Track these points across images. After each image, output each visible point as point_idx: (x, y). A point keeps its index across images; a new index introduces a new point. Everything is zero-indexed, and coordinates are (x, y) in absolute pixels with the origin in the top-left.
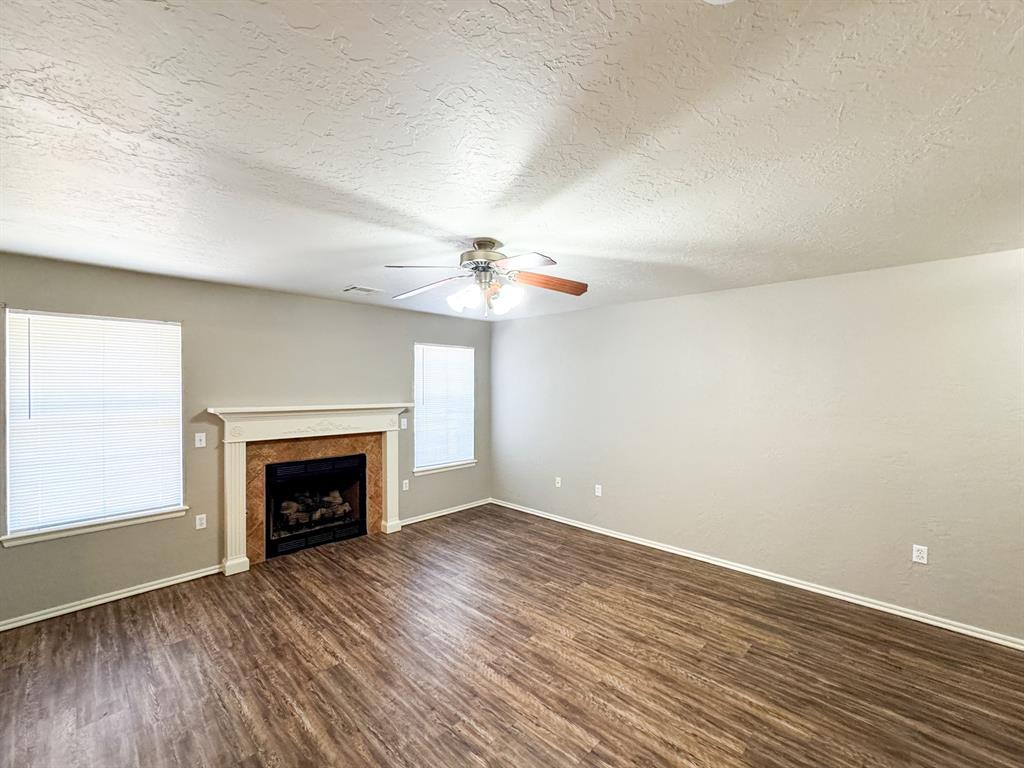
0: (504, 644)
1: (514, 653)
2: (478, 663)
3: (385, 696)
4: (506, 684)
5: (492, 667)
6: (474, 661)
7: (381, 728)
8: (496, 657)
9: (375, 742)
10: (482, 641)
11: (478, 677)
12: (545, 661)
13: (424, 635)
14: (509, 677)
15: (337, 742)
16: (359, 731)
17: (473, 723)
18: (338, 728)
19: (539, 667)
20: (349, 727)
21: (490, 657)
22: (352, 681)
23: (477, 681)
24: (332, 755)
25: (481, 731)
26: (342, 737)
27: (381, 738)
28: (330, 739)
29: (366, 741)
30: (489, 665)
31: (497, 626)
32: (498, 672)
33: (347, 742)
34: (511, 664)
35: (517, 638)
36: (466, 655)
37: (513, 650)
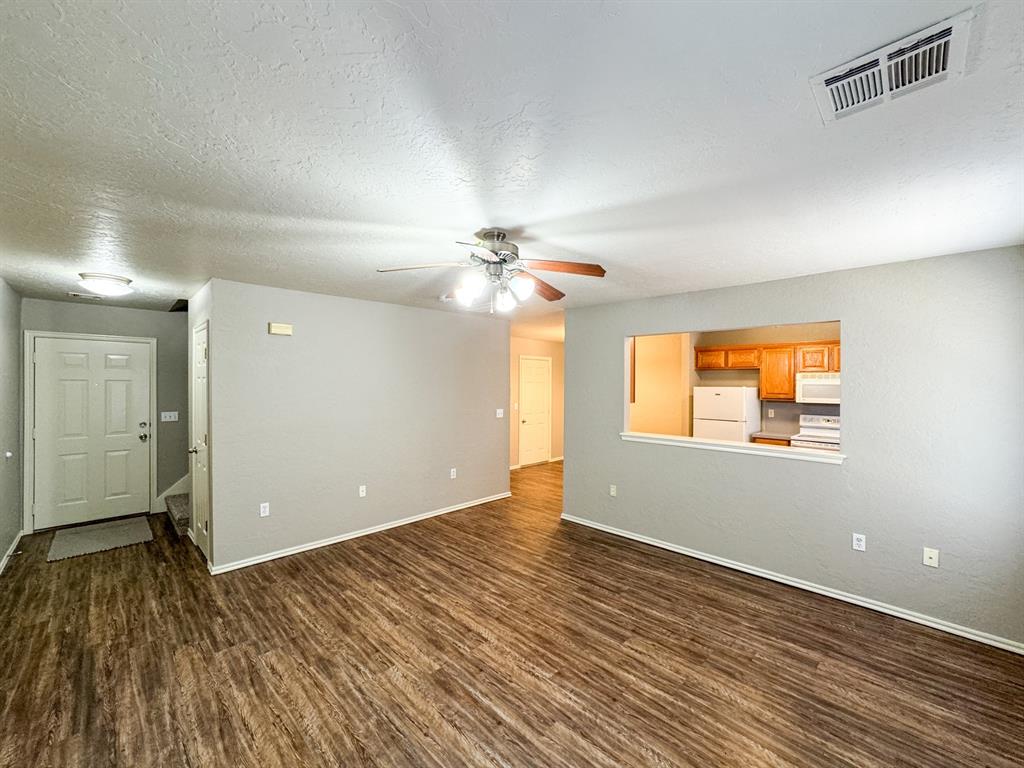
0: (469, 661)
1: (461, 651)
2: (496, 642)
4: (473, 625)
5: (483, 638)
6: (500, 644)
8: (480, 647)
10: (493, 665)
11: (496, 631)
12: (435, 643)
13: (559, 674)
14: (470, 630)
19: (442, 637)
21: (485, 647)
23: (496, 628)
25: (492, 601)
30: (486, 640)
31: (473, 685)
32: (479, 635)
34: (466, 641)
35: (454, 668)
36: (508, 650)
37: (462, 654)
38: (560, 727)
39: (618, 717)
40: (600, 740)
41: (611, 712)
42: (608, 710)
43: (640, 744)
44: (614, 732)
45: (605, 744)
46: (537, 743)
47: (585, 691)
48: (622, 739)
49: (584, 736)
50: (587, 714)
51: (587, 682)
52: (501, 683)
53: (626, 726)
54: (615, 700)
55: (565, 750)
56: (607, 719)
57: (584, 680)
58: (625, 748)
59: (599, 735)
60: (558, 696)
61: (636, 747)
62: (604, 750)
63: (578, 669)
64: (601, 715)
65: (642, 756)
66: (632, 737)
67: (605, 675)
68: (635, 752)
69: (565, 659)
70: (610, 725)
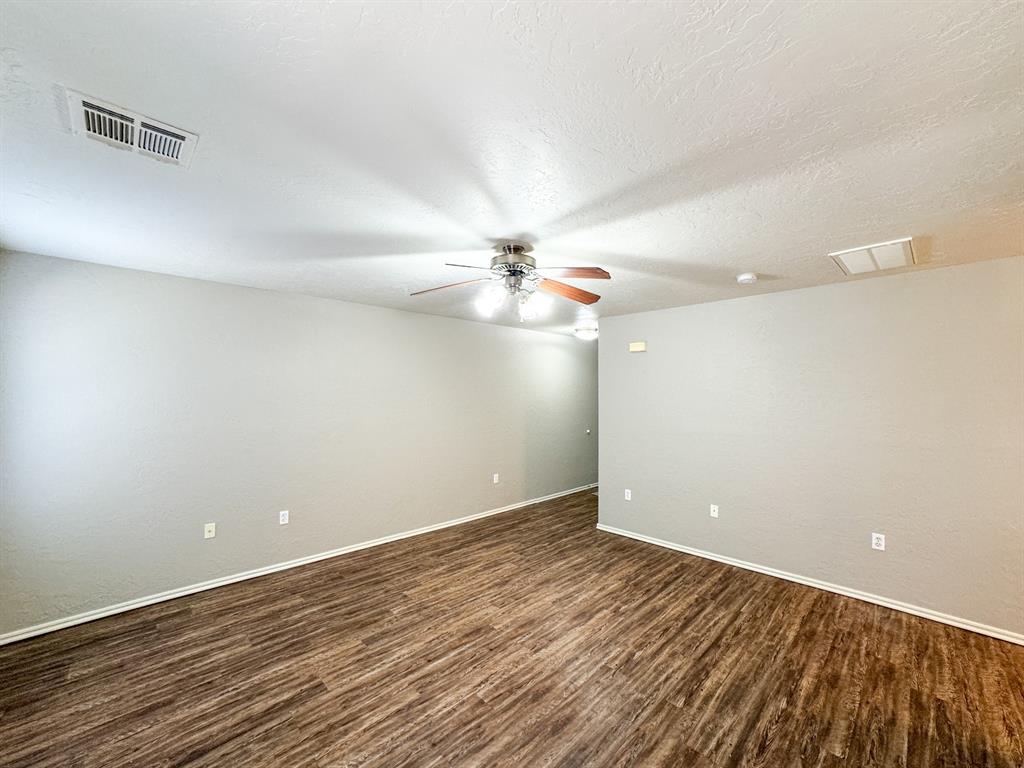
3: (589, 719)
7: (629, 713)
9: (645, 714)
13: (482, 703)
15: (656, 743)
16: (638, 730)
17: (606, 659)
18: (641, 748)
20: (637, 738)
22: (572, 756)
24: (670, 742)
26: (649, 742)
27: (640, 711)
28: (655, 751)
29: (648, 720)
33: (653, 735)
38: (415, 696)
39: (412, 743)
40: (390, 722)
41: (419, 738)
42: (422, 737)
43: (373, 754)
44: (395, 734)
45: (385, 724)
46: (403, 680)
47: (453, 721)
48: (385, 740)
49: (399, 711)
50: (422, 718)
51: (465, 724)
52: (472, 663)
53: (397, 746)
54: (434, 745)
55: (390, 696)
56: (412, 732)
57: (469, 722)
58: (376, 739)
59: (397, 722)
60: (449, 699)
61: (372, 749)
62: (379, 723)
63: (486, 720)
64: (418, 728)
65: (360, 751)
66: (384, 748)
67: (474, 744)
68: (368, 746)
69: (505, 710)
70: (403, 734)
